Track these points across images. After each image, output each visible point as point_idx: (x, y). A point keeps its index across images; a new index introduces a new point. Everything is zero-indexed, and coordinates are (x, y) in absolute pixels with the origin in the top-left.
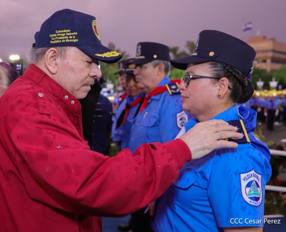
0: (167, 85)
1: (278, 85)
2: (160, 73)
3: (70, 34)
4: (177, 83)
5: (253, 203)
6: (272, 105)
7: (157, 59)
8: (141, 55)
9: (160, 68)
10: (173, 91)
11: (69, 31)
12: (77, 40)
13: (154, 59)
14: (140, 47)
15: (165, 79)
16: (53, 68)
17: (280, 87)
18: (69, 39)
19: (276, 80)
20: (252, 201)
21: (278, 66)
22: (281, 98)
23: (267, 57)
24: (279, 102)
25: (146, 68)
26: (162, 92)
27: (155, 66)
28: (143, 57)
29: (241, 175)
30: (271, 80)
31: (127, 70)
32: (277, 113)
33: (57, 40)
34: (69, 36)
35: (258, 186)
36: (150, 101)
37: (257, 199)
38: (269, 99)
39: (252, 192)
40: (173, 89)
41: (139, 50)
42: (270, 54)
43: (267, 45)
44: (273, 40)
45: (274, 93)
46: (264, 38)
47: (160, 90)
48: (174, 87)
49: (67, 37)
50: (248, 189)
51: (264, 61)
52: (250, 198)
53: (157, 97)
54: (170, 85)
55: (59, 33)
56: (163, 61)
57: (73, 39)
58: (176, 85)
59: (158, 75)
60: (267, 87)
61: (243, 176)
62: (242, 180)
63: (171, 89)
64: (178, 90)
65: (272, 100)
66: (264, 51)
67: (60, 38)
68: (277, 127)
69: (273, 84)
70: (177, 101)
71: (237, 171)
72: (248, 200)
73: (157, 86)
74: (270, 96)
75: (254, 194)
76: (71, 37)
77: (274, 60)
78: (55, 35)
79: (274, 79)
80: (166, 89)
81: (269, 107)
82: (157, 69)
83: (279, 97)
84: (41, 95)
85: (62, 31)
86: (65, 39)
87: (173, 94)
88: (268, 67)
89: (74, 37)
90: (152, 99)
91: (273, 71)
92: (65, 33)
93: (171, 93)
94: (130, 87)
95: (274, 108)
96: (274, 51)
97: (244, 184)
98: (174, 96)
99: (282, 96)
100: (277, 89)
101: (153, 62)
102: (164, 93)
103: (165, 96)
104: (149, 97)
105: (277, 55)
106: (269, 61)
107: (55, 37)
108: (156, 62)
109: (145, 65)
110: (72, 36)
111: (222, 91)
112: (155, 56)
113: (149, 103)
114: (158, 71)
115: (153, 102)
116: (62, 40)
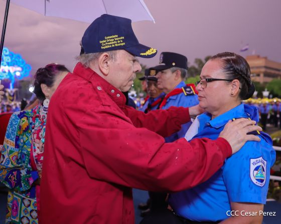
0: (183, 88)
1: (270, 94)
2: (177, 78)
3: (118, 39)
4: (191, 87)
5: (259, 184)
6: (265, 110)
7: (175, 66)
8: (162, 63)
9: (177, 74)
10: (187, 93)
11: (117, 36)
12: (124, 44)
13: (173, 66)
14: (162, 56)
15: (182, 83)
16: (105, 70)
17: (271, 96)
18: (118, 43)
19: (268, 91)
20: (258, 182)
21: (269, 80)
22: (272, 105)
23: (261, 72)
24: (270, 108)
25: (165, 73)
26: (178, 94)
27: (173, 72)
28: (164, 64)
29: (251, 160)
30: (264, 90)
31: (149, 76)
32: (269, 117)
33: (107, 45)
34: (117, 41)
35: (264, 171)
36: (168, 100)
37: (262, 181)
38: (262, 105)
39: (259, 175)
40: (188, 91)
41: (161, 58)
42: (263, 70)
43: (260, 62)
44: (266, 58)
45: (266, 101)
46: (258, 57)
47: (177, 92)
48: (188, 89)
49: (116, 42)
50: (256, 172)
51: (258, 75)
52: (257, 180)
53: (174, 97)
54: (185, 88)
55: (108, 39)
56: (180, 69)
57: (121, 43)
58: (190, 88)
59: (175, 80)
60: (260, 96)
61: (252, 161)
62: (251, 164)
63: (186, 91)
64: (192, 92)
65: (265, 106)
66: (258, 67)
67: (110, 43)
68: (269, 128)
69: (266, 93)
70: (191, 101)
71: (248, 156)
72: (255, 181)
73: (175, 88)
74: (264, 102)
75: (260, 177)
76: (119, 42)
77: (266, 75)
78: (105, 41)
79: (266, 89)
80: (182, 91)
81: (263, 112)
82: (175, 74)
83: (271, 104)
84: (99, 88)
85: (111, 37)
86: (114, 44)
87: (188, 95)
88: (261, 79)
89: (122, 41)
90: (170, 99)
91: (265, 83)
92: (114, 38)
93: (186, 94)
94: (151, 90)
95: (267, 112)
96: (266, 67)
97: (253, 167)
98: (188, 96)
99: (273, 103)
100: (269, 97)
101: (172, 69)
102: (181, 94)
103: (181, 97)
104: (168, 97)
105: (269, 71)
106: (262, 75)
107: (105, 43)
108: (174, 68)
109: (164, 71)
110: (120, 40)
111: (234, 90)
112: (174, 64)
113: (167, 102)
114: (176, 76)
115: (171, 101)
116: (111, 45)
